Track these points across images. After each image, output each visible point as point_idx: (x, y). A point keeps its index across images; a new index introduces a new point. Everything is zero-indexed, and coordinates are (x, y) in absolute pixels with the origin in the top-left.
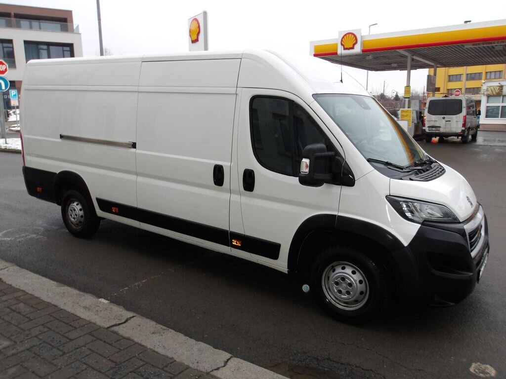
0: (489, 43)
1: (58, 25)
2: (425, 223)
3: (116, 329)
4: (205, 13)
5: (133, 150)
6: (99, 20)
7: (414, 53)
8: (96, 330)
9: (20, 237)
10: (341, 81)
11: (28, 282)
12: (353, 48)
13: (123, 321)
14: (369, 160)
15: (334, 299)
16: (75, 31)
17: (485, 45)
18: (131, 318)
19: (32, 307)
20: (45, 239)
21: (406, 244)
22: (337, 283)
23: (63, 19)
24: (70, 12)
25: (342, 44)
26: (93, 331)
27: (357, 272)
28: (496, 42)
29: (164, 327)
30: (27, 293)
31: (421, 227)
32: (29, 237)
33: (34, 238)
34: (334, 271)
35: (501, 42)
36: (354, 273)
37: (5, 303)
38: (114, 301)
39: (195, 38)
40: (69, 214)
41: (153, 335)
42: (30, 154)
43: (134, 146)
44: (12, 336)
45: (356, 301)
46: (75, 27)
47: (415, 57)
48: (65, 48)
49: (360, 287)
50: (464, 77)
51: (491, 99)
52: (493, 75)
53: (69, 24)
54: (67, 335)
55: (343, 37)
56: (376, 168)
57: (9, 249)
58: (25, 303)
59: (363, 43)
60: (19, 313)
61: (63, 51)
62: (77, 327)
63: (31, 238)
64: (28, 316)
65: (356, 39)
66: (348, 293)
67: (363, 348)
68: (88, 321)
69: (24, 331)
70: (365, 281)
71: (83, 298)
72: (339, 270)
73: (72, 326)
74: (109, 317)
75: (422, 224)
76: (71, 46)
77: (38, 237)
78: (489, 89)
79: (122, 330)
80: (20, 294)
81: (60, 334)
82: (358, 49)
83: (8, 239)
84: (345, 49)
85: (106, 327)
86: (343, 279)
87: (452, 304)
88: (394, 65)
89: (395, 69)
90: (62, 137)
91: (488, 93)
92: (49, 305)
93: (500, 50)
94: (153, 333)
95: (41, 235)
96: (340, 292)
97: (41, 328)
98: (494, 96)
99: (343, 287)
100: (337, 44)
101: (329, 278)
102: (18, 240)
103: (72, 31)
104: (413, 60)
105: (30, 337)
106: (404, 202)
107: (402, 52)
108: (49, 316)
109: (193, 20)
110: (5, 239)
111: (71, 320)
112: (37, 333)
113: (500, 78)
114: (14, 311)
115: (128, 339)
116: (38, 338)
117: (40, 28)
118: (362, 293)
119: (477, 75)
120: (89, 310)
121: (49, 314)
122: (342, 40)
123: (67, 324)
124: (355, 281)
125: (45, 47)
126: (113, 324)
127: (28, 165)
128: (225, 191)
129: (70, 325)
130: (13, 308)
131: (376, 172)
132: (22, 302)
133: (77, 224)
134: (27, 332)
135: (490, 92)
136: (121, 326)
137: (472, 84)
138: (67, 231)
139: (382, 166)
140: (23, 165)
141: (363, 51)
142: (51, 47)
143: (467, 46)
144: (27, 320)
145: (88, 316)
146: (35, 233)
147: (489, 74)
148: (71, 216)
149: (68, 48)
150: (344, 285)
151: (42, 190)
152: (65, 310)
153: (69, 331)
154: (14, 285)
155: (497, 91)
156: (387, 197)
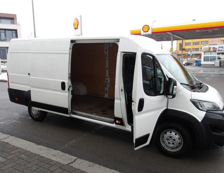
0: (206, 30)
1: (9, 21)
2: (207, 111)
3: (71, 165)
4: (81, 16)
6: (34, 19)
7: (174, 34)
8: (62, 166)
9: (8, 122)
10: (162, 48)
11: (21, 144)
12: (148, 32)
13: (73, 161)
14: (181, 84)
15: (166, 146)
16: (18, 24)
17: (205, 31)
18: (76, 159)
19: (28, 156)
20: (21, 122)
21: (200, 121)
22: (168, 139)
23: (12, 18)
24: (15, 15)
25: (143, 30)
26: (61, 166)
27: (177, 134)
28: (209, 29)
29: (93, 163)
30: (23, 149)
31: (206, 113)
32: (12, 122)
33: (15, 122)
34: (166, 134)
35: (212, 29)
36: (176, 134)
37: (15, 154)
38: (63, 151)
39: (76, 27)
40: (32, 110)
41: (90, 167)
42: (12, 83)
44: (23, 171)
45: (177, 147)
46: (18, 22)
47: (174, 36)
48: (13, 32)
49: (179, 141)
50: (192, 44)
51: (206, 53)
52: (204, 42)
53: (15, 20)
54: (49, 169)
55: (143, 27)
56: (185, 87)
57: (4, 128)
58: (24, 154)
59: (152, 29)
60: (23, 159)
61: (12, 33)
62: (53, 165)
63: (13, 122)
64: (28, 160)
65: (149, 28)
66: (173, 144)
67: (183, 169)
68: (57, 162)
69: (29, 168)
70: (181, 138)
71: (51, 151)
72: (168, 133)
73: (50, 165)
74: (66, 159)
75: (207, 112)
76: (16, 30)
77: (17, 121)
78: (205, 49)
79: (74, 165)
80: (20, 150)
81: (46, 169)
82: (150, 32)
83: (3, 123)
84: (144, 32)
85: (66, 164)
86: (171, 137)
87: (219, 147)
88: (165, 39)
89: (165, 40)
91: (204, 50)
92: (35, 155)
93: (211, 33)
94: (89, 166)
95: (18, 120)
96: (169, 143)
97: (36, 166)
98: (207, 52)
99: (171, 141)
100: (141, 30)
101: (163, 137)
102: (8, 123)
103: (16, 24)
104: (173, 37)
105: (32, 171)
106: (198, 102)
107: (169, 33)
108: (38, 160)
109: (75, 19)
110: (1, 123)
111: (48, 162)
112: (35, 169)
113: (207, 44)
114: (20, 158)
115: (79, 169)
116: (36, 171)
117: (1, 22)
118: (179, 144)
119: (198, 43)
120: (55, 156)
121: (37, 159)
122: (143, 28)
123: (48, 163)
124: (177, 138)
125: (4, 31)
126: (69, 163)
127: (11, 87)
129: (49, 164)
130: (19, 157)
131: (185, 89)
132: (22, 154)
133: (36, 115)
134: (30, 169)
135: (205, 50)
136: (73, 163)
137: (196, 47)
138: (31, 118)
139: (185, 86)
140: (8, 87)
141: (152, 33)
142: (6, 31)
143: (197, 31)
144: (28, 162)
145: (56, 159)
146: (15, 120)
147: (202, 42)
148: (33, 111)
149: (14, 32)
150: (171, 140)
151: (18, 99)
152: (44, 157)
153: (50, 167)
154: (15, 145)
155: (208, 50)
156: (190, 100)
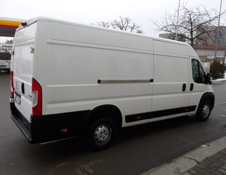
5: (152, 83)
43: (152, 81)
86: (207, 109)
90: (99, 81)
96: (206, 112)
128: (186, 92)
148: (101, 137)
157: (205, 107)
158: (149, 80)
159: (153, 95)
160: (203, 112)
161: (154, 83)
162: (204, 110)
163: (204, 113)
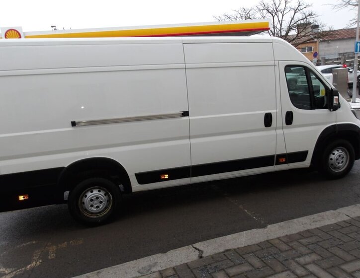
5: (185, 118)
22: (337, 160)
25: (6, 37)
27: (343, 150)
40: (88, 206)
43: (186, 114)
55: (7, 33)
65: (20, 34)
66: (342, 162)
86: (340, 156)
96: (339, 163)
99: (340, 160)
122: (6, 35)
148: (92, 206)
157: (334, 154)
158: (178, 114)
159: (192, 138)
160: (331, 162)
161: (191, 117)
162: (332, 159)
163: (332, 164)
